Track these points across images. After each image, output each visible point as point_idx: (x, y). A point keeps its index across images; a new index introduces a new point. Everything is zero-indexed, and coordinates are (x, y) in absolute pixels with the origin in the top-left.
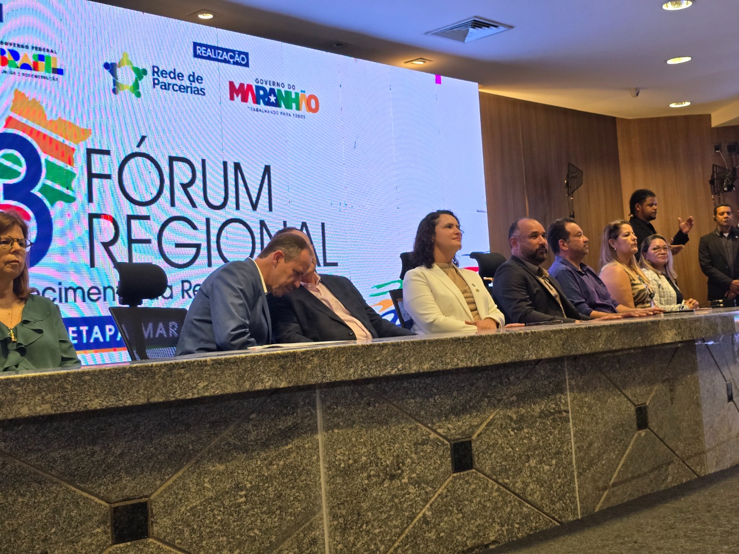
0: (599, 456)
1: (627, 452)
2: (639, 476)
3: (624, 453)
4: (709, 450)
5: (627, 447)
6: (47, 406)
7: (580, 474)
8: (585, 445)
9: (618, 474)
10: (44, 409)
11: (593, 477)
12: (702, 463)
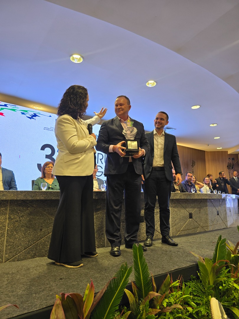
0: (178, 223)
1: (186, 223)
2: (189, 229)
3: (185, 224)
4: (210, 226)
5: (186, 222)
6: (43, 198)
7: (172, 227)
8: (174, 220)
9: (183, 228)
10: (42, 198)
11: (176, 228)
12: (207, 229)
